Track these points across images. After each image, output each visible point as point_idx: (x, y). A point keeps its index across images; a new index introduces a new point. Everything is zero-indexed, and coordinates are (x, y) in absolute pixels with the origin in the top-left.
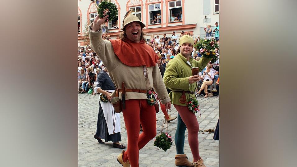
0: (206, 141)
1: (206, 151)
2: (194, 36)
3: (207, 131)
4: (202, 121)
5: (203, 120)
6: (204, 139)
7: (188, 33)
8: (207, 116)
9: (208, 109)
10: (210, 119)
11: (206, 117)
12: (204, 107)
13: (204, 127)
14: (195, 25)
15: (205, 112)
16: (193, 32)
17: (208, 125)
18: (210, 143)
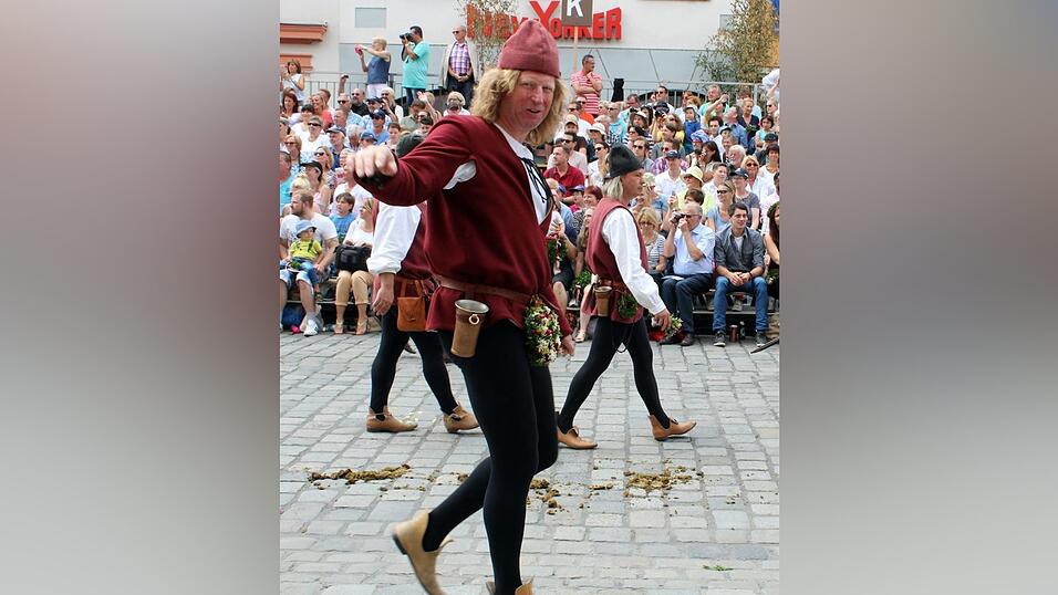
0: (333, 515)
1: (330, 559)
2: (314, 77)
3: (341, 477)
4: (323, 436)
5: (329, 432)
6: (327, 507)
7: (290, 60)
8: (348, 413)
9: (355, 382)
10: (358, 426)
11: (340, 417)
12: (337, 375)
13: (329, 457)
14: (321, 29)
15: (341, 397)
16: (310, 57)
17: (345, 449)
18: (346, 523)
